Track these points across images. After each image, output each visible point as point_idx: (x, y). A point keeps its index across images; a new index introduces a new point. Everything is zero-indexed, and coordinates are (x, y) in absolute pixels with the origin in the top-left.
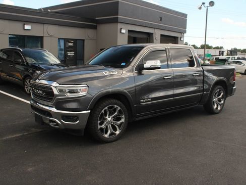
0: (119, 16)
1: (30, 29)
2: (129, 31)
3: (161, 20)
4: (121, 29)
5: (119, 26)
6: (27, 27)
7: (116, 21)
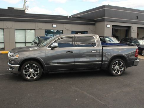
0: (105, 18)
1: (56, 26)
2: (113, 26)
3: (137, 18)
4: (107, 25)
5: (106, 23)
6: (54, 26)
7: (103, 20)
